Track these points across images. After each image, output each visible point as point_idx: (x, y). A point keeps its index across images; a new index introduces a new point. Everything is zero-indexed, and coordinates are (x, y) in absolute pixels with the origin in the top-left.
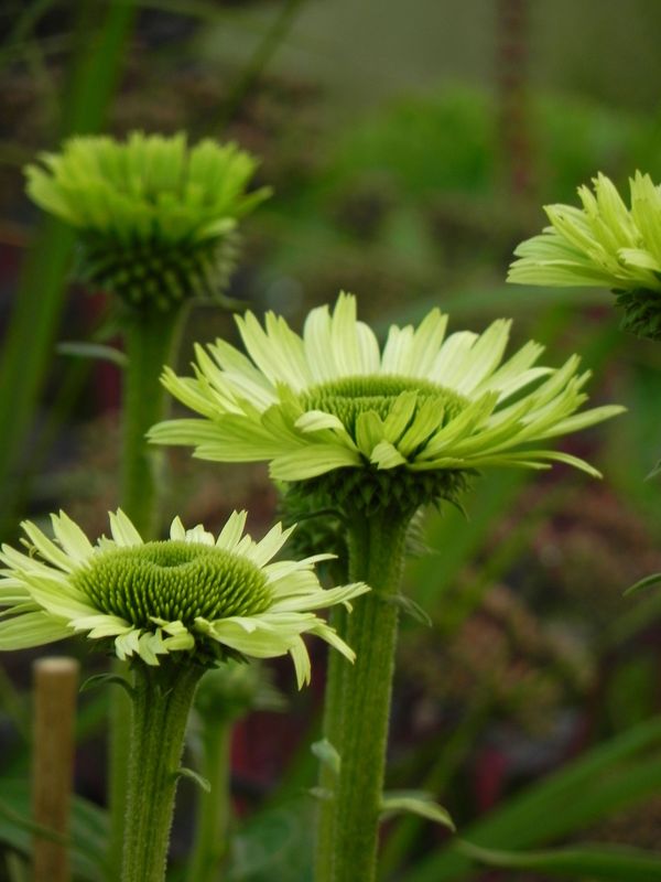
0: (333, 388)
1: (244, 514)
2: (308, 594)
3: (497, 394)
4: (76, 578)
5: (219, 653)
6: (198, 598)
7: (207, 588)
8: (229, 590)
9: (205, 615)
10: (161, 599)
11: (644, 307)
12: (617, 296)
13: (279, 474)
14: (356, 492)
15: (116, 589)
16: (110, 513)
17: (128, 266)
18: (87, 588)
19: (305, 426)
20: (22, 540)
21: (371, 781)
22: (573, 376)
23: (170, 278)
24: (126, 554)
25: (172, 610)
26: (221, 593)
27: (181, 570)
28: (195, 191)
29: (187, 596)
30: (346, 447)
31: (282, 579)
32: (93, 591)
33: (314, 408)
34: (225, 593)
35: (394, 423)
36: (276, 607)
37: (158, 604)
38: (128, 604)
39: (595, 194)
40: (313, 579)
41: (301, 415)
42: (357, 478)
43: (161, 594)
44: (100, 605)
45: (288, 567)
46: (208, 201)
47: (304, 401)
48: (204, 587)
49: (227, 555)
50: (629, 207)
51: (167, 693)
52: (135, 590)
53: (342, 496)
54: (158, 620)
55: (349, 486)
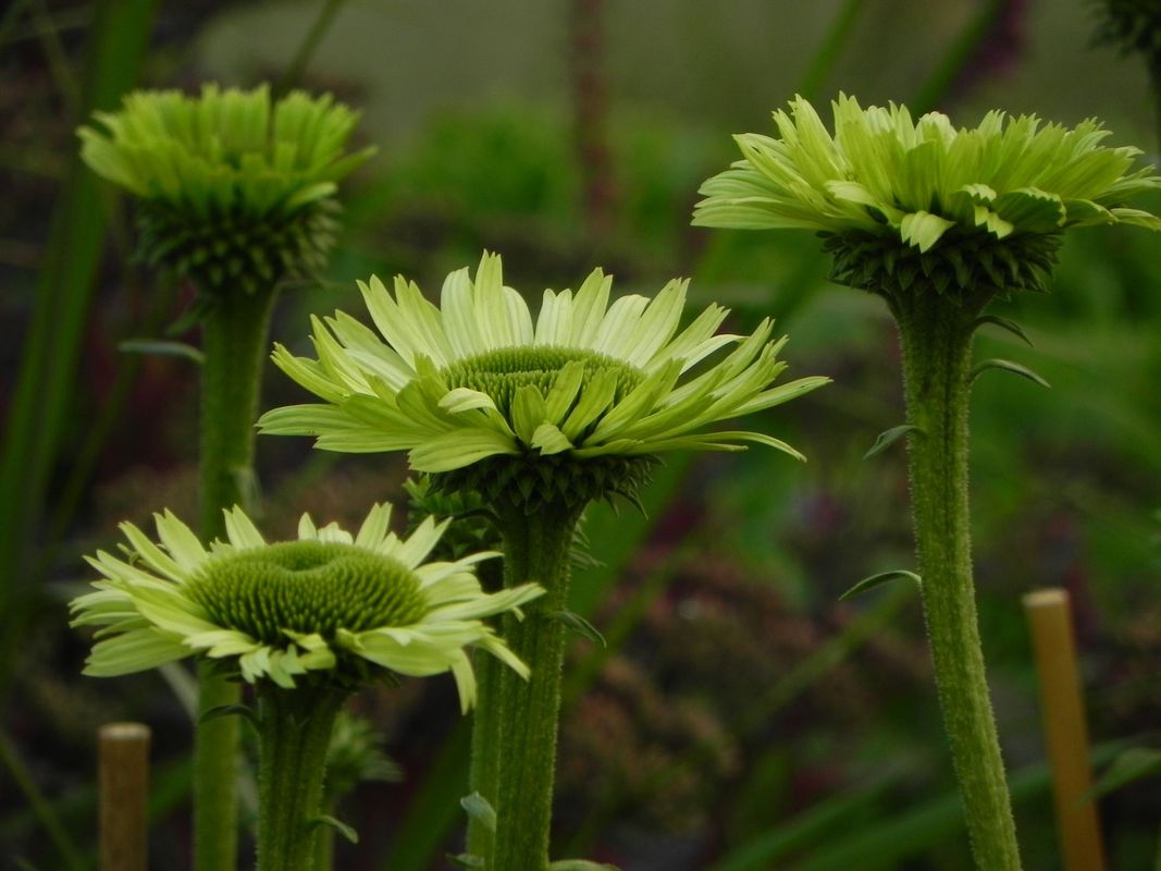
0: (479, 362)
1: (388, 507)
2: (469, 600)
3: (681, 363)
4: (188, 588)
5: (364, 672)
6: (338, 607)
7: (349, 594)
8: (376, 595)
9: (349, 625)
10: (293, 609)
11: (856, 252)
12: (823, 240)
13: (422, 464)
14: (513, 485)
15: (238, 598)
16: (225, 511)
17: (207, 243)
18: (203, 598)
19: (450, 407)
20: (120, 546)
21: (536, 840)
22: (768, 341)
23: (258, 255)
24: (248, 558)
25: (307, 620)
26: (366, 599)
27: (316, 573)
28: (286, 150)
29: (324, 604)
30: (500, 431)
31: (438, 583)
32: (211, 602)
33: (458, 387)
34: (371, 600)
35: (558, 400)
36: (432, 615)
37: (291, 615)
38: (254, 616)
39: (793, 119)
40: (473, 583)
41: (445, 394)
42: (513, 469)
43: (293, 603)
44: (219, 618)
45: (442, 569)
46: (302, 163)
47: (446, 378)
48: (345, 593)
49: (370, 554)
50: (832, 133)
51: (302, 725)
52: (262, 599)
53: (494, 492)
54: (291, 634)
55: (503, 479)
